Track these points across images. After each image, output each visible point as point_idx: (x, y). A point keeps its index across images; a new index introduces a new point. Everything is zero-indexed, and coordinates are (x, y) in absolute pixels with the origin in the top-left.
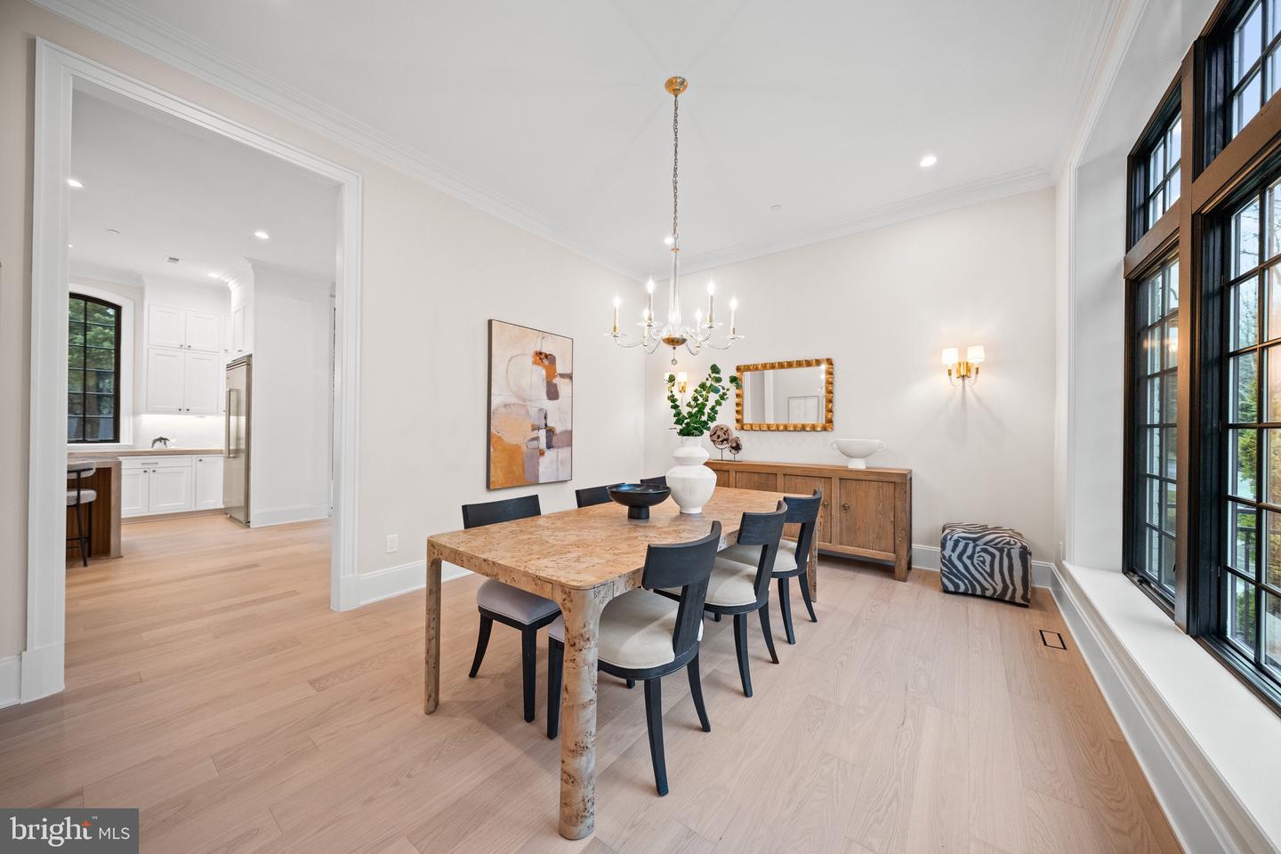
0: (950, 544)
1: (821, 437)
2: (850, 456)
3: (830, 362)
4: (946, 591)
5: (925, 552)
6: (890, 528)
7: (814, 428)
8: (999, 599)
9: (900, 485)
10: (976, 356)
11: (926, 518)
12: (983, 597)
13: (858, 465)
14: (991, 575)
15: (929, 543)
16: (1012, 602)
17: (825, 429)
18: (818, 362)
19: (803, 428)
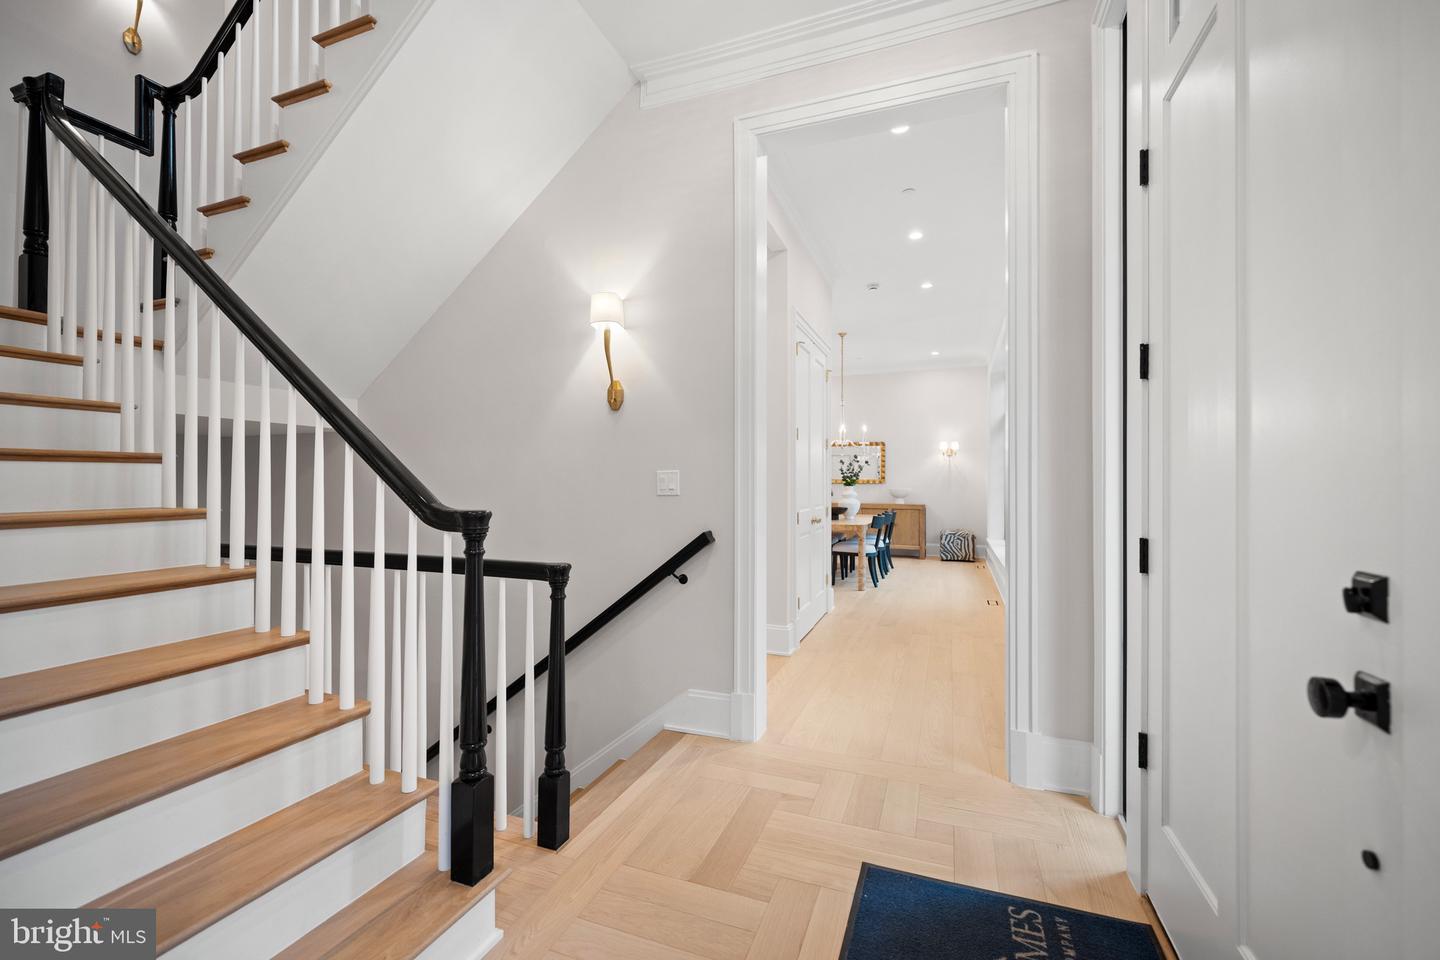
0: (944, 537)
1: (878, 486)
2: (897, 497)
3: (883, 444)
4: (943, 560)
5: (932, 546)
6: (917, 534)
7: (874, 482)
8: (964, 561)
9: (921, 511)
10: (955, 446)
11: (932, 529)
12: (958, 560)
13: (901, 502)
14: (961, 549)
15: (934, 542)
16: (969, 561)
17: (880, 482)
18: (877, 444)
19: (868, 482)
